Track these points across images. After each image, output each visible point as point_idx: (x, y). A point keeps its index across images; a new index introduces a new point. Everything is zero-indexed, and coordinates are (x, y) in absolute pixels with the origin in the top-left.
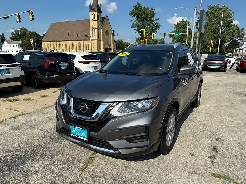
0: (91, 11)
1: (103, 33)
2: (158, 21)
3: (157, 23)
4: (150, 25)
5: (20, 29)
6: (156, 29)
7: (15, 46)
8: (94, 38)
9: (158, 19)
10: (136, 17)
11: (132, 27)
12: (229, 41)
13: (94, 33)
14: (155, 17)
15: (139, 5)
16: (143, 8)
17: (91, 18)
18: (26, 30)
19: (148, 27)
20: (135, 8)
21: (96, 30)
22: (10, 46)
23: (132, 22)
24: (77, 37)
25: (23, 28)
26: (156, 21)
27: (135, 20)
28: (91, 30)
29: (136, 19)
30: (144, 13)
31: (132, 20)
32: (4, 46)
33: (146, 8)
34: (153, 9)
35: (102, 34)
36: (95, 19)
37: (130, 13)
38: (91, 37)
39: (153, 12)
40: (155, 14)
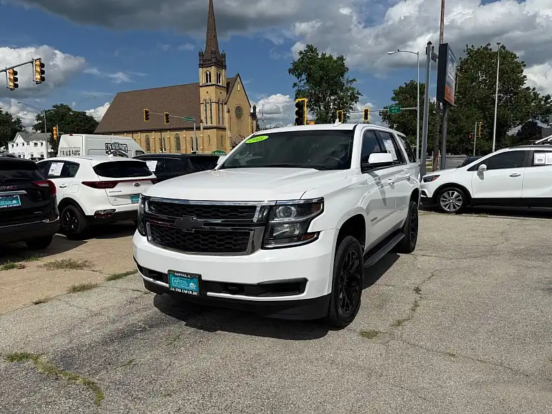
0: (201, 66)
1: (229, 112)
2: (354, 85)
3: (353, 89)
4: (336, 93)
5: (54, 107)
6: (350, 102)
7: (39, 144)
8: (209, 124)
9: (354, 80)
10: (304, 77)
12: (518, 125)
13: (209, 112)
14: (346, 75)
15: (311, 49)
16: (320, 57)
17: (202, 81)
18: (68, 108)
19: (333, 98)
20: (302, 58)
21: (214, 105)
22: (28, 144)
23: (296, 88)
24: (167, 122)
25: (62, 105)
26: (349, 84)
27: (302, 83)
28: (202, 107)
29: (305, 81)
30: (322, 67)
32: (15, 145)
33: (327, 56)
34: (341, 59)
35: (226, 115)
36: (210, 82)
37: (292, 67)
38: (201, 122)
39: (343, 65)
40: (348, 69)
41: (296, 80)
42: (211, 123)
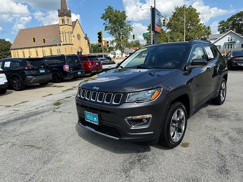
0: (60, 16)
3: (130, 25)
6: (129, 31)
8: (65, 43)
10: (108, 20)
11: (105, 30)
13: (64, 37)
14: (127, 19)
15: (110, 8)
16: (114, 11)
17: (60, 23)
19: (121, 29)
20: (106, 12)
21: (67, 34)
23: (105, 25)
24: (44, 42)
26: (128, 23)
27: (107, 23)
28: (61, 35)
29: (109, 22)
30: (116, 16)
31: (104, 24)
33: (118, 11)
34: (124, 12)
36: (64, 23)
37: (102, 16)
38: (61, 42)
39: (125, 15)
40: (127, 17)
41: (105, 22)
42: (66, 42)
